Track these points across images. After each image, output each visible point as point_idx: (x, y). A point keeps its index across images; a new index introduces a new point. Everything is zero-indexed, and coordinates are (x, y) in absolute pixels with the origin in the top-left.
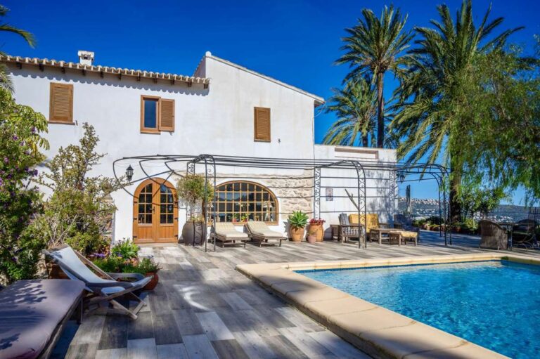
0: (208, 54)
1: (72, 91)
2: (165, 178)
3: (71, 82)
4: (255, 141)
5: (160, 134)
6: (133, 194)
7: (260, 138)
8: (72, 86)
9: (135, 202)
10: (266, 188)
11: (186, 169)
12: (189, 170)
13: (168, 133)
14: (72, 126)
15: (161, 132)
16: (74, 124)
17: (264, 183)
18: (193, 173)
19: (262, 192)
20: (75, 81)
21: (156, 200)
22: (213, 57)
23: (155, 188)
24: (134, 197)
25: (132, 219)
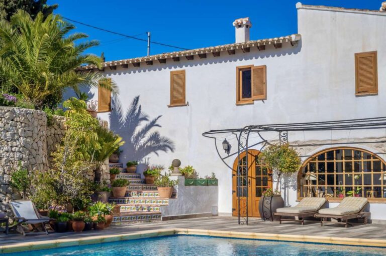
0: (299, 5)
1: (184, 76)
2: (259, 149)
3: (184, 68)
4: (357, 96)
5: (253, 104)
6: (232, 168)
7: (363, 92)
8: (184, 71)
9: (233, 175)
10: (375, 154)
11: (278, 138)
12: (282, 139)
13: (261, 101)
14: (185, 107)
15: (255, 102)
16: (186, 105)
17: (372, 149)
18: (286, 142)
19: (372, 160)
20: (186, 66)
21: (252, 172)
22: (304, 7)
23: (251, 159)
24: (233, 170)
25: (231, 192)
